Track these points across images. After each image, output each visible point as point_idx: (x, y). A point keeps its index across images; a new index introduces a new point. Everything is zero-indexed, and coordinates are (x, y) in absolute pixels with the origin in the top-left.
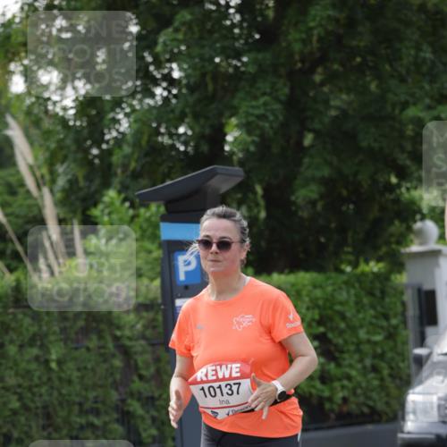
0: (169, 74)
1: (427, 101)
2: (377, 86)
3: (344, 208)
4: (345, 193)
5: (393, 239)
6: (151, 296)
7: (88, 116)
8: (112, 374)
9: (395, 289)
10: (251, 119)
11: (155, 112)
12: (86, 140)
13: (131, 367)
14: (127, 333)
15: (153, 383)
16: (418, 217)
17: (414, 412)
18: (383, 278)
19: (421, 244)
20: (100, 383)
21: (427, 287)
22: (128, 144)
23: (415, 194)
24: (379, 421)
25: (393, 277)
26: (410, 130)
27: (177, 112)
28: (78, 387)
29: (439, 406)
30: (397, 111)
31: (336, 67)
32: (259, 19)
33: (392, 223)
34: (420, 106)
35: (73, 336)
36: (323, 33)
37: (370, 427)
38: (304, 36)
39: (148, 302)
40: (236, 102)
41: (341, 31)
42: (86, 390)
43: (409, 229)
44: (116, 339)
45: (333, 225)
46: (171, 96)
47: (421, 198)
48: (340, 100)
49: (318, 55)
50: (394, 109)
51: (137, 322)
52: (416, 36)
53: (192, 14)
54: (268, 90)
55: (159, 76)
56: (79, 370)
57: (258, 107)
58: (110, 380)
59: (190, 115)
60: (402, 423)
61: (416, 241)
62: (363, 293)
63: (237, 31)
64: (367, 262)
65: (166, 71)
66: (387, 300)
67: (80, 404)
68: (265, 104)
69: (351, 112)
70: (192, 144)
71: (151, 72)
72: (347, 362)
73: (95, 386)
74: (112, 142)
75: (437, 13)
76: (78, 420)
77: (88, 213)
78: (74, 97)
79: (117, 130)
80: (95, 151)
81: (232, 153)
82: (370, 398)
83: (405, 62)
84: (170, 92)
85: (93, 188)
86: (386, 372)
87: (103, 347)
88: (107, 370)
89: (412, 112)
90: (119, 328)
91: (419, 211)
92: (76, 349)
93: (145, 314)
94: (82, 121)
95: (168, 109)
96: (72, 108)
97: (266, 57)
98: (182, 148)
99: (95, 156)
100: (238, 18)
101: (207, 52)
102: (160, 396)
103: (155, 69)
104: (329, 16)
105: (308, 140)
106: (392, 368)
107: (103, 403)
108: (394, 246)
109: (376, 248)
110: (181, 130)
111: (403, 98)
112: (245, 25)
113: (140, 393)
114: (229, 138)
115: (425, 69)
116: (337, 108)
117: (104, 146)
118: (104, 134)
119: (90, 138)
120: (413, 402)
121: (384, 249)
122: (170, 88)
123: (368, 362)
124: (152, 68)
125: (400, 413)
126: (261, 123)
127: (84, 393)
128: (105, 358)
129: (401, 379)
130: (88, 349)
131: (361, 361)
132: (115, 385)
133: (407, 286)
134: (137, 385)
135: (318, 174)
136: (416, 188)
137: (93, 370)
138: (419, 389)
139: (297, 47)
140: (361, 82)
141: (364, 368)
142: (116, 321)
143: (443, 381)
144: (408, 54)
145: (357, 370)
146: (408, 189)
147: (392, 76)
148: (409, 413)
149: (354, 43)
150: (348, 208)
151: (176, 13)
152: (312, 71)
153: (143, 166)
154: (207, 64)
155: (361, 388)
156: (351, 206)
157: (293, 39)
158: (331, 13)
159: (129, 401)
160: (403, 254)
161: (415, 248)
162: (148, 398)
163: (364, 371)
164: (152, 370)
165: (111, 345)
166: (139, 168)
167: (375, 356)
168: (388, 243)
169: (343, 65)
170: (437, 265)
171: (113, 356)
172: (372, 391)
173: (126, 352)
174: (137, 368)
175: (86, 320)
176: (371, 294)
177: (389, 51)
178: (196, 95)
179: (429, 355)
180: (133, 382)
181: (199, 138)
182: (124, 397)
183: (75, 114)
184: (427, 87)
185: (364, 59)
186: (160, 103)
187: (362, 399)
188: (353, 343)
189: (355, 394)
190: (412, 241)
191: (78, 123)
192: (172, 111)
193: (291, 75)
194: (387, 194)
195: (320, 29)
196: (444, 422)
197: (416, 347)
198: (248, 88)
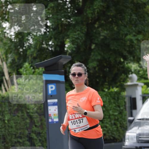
0: (46, 24)
1: (134, 33)
2: (117, 29)
4: (105, 64)
5: (122, 80)
7: (19, 38)
8: (26, 125)
10: (74, 39)
11: (41, 37)
13: (32, 122)
14: (31, 111)
15: (40, 128)
16: (130, 73)
17: (128, 139)
18: (118, 93)
19: (131, 82)
20: (22, 128)
21: (133, 96)
23: (129, 65)
24: (116, 142)
26: (128, 43)
27: (49, 37)
28: (14, 129)
29: (137, 137)
30: (124, 37)
31: (103, 22)
33: (121, 75)
34: (131, 35)
35: (13, 112)
36: (99, 11)
37: (113, 144)
38: (92, 11)
40: (68, 33)
41: (105, 10)
42: (17, 130)
43: (127, 77)
44: (28, 113)
45: (101, 75)
46: (47, 32)
47: (131, 66)
48: (104, 33)
49: (97, 18)
50: (122, 36)
51: (35, 108)
52: (130, 12)
53: (54, 4)
54: (79, 29)
56: (15, 123)
57: (76, 35)
58: (25, 127)
59: (53, 38)
62: (111, 98)
63: (69, 10)
64: (113, 88)
66: (120, 101)
67: (15, 135)
68: (78, 34)
69: (108, 37)
72: (105, 122)
73: (20, 129)
74: (27, 47)
76: (14, 140)
77: (19, 71)
78: (14, 32)
79: (29, 43)
80: (21, 50)
81: (67, 51)
82: (113, 134)
83: (126, 20)
85: (20, 62)
86: (119, 125)
88: (24, 123)
89: (128, 37)
90: (28, 109)
91: (131, 71)
93: (37, 105)
96: (13, 35)
97: (79, 18)
98: (50, 49)
100: (69, 5)
101: (59, 17)
102: (42, 132)
104: (101, 5)
105: (93, 46)
106: (121, 124)
107: (23, 134)
108: (122, 83)
109: (116, 83)
110: (50, 43)
111: (126, 32)
112: (72, 7)
113: (35, 131)
114: (66, 46)
115: (133, 22)
116: (103, 36)
117: (24, 48)
118: (24, 44)
119: (19, 46)
120: (128, 135)
121: (119, 84)
122: (47, 29)
123: (113, 122)
125: (123, 139)
126: (77, 40)
128: (24, 119)
129: (124, 128)
130: (18, 116)
131: (110, 121)
132: (27, 129)
133: (126, 96)
134: (34, 128)
135: (96, 58)
136: (130, 63)
137: (20, 123)
138: (130, 131)
139: (90, 15)
140: (111, 27)
141: (111, 124)
143: (138, 128)
144: (127, 17)
145: (109, 124)
146: (127, 63)
147: (122, 25)
148: (126, 139)
149: (109, 14)
150: (106, 70)
151: (49, 4)
152: (95, 23)
153: (37, 55)
154: (59, 21)
155: (110, 130)
156: (108, 69)
157: (89, 12)
158: (101, 4)
159: (32, 134)
160: (125, 85)
161: (129, 83)
162: (38, 133)
163: (111, 125)
164: (40, 123)
165: (26, 115)
167: (115, 120)
168: (120, 82)
169: (105, 21)
170: (137, 89)
171: (27, 118)
172: (114, 131)
173: (31, 117)
174: (34, 123)
176: (114, 99)
177: (121, 17)
179: (133, 120)
181: (56, 46)
182: (30, 132)
183: (14, 37)
184: (134, 29)
185: (112, 19)
186: (43, 34)
187: (110, 134)
188: (108, 115)
189: (108, 132)
190: (128, 81)
191: (15, 40)
192: (47, 37)
193: (88, 24)
194: (120, 65)
195: (98, 9)
196: (138, 142)
197: (129, 117)
198: (73, 29)
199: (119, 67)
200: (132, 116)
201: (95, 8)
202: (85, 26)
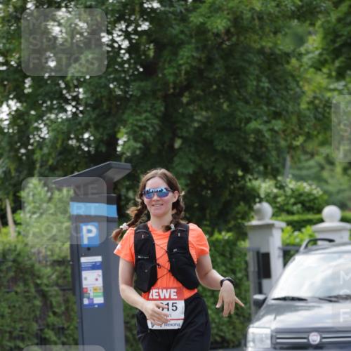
0: (77, 96)
2: (228, 106)
3: (204, 193)
4: (204, 182)
5: (239, 216)
6: (63, 255)
7: (18, 126)
8: (34, 311)
9: (240, 252)
10: (137, 129)
11: (66, 123)
12: (16, 143)
13: (47, 305)
14: (45, 281)
15: (63, 317)
16: (257, 200)
17: (254, 341)
18: (231, 244)
19: (259, 220)
20: (25, 317)
21: (263, 250)
22: (47, 146)
23: (256, 183)
24: (227, 347)
25: (239, 243)
26: (252, 138)
27: (83, 123)
28: (9, 321)
29: (272, 337)
31: (198, 92)
32: (143, 57)
33: (238, 204)
34: (259, 121)
35: (5, 283)
36: (189, 69)
38: (176, 71)
39: (60, 259)
40: (125, 117)
41: (202, 67)
42: (15, 322)
43: (251, 208)
44: (37, 285)
45: (196, 205)
46: (78, 112)
47: (260, 187)
48: (201, 116)
49: (185, 83)
50: (240, 123)
51: (53, 274)
52: (257, 72)
54: (149, 109)
55: (70, 98)
56: (9, 307)
57: (141, 121)
58: (32, 315)
59: (92, 126)
60: (244, 348)
61: (256, 217)
62: (217, 254)
63: (126, 66)
64: (220, 232)
65: (75, 94)
66: (235, 259)
67: (10, 333)
68: (146, 119)
69: (209, 125)
70: (93, 146)
71: (64, 95)
73: (21, 320)
74: (35, 144)
75: (272, 54)
76: (9, 344)
77: (18, 194)
78: (8, 112)
79: (39, 136)
80: (23, 151)
81: (123, 153)
82: (221, 330)
83: (250, 90)
84: (77, 109)
85: (21, 177)
87: (28, 292)
88: (30, 308)
89: (253, 125)
90: (39, 277)
91: (259, 196)
92: (8, 292)
93: (58, 268)
94: (13, 129)
95: (77, 121)
96: (6, 120)
97: (147, 85)
98: (86, 149)
99: (23, 154)
100: (127, 56)
102: (68, 327)
103: (67, 93)
104: (193, 56)
105: (178, 144)
107: (27, 332)
108: (240, 221)
109: (226, 222)
110: (86, 136)
111: (248, 115)
112: (132, 61)
113: (54, 325)
114: (120, 142)
115: (263, 94)
116: (199, 121)
117: (30, 147)
118: (29, 139)
119: (19, 142)
120: (253, 333)
121: (232, 223)
122: (78, 106)
124: (64, 92)
125: (243, 342)
126: (144, 133)
127: (13, 324)
128: (29, 300)
129: (244, 317)
130: (16, 293)
132: (36, 319)
133: (249, 250)
134: (52, 319)
135: (186, 171)
136: (256, 179)
137: (20, 308)
138: (257, 324)
139: (171, 79)
140: (216, 103)
142: (37, 273)
143: (275, 319)
144: (252, 84)
146: (250, 180)
147: (239, 99)
148: (250, 341)
149: (211, 75)
150: (206, 193)
152: (181, 94)
153: (58, 162)
154: (102, 90)
155: (215, 323)
156: (209, 192)
157: (168, 73)
158: (195, 54)
159: (46, 330)
160: (246, 226)
161: (255, 222)
162: (59, 328)
164: (63, 308)
165: (33, 290)
166: (55, 163)
168: (235, 219)
169: (203, 91)
170: (271, 235)
171: (35, 297)
172: (223, 325)
173: (44, 295)
174: (51, 306)
175: (15, 272)
176: (223, 255)
177: (237, 81)
178: (97, 111)
179: (264, 300)
180: (50, 317)
181: (99, 142)
182: (42, 327)
183: (8, 124)
185: (219, 86)
186: (70, 116)
190: (253, 217)
191: (11, 131)
192: (80, 123)
193: (166, 98)
194: (235, 184)
195: (187, 65)
196: (275, 348)
197: (255, 294)
198: (134, 107)
199: (232, 187)
200: (260, 292)
201: (181, 62)
202: (159, 101)
